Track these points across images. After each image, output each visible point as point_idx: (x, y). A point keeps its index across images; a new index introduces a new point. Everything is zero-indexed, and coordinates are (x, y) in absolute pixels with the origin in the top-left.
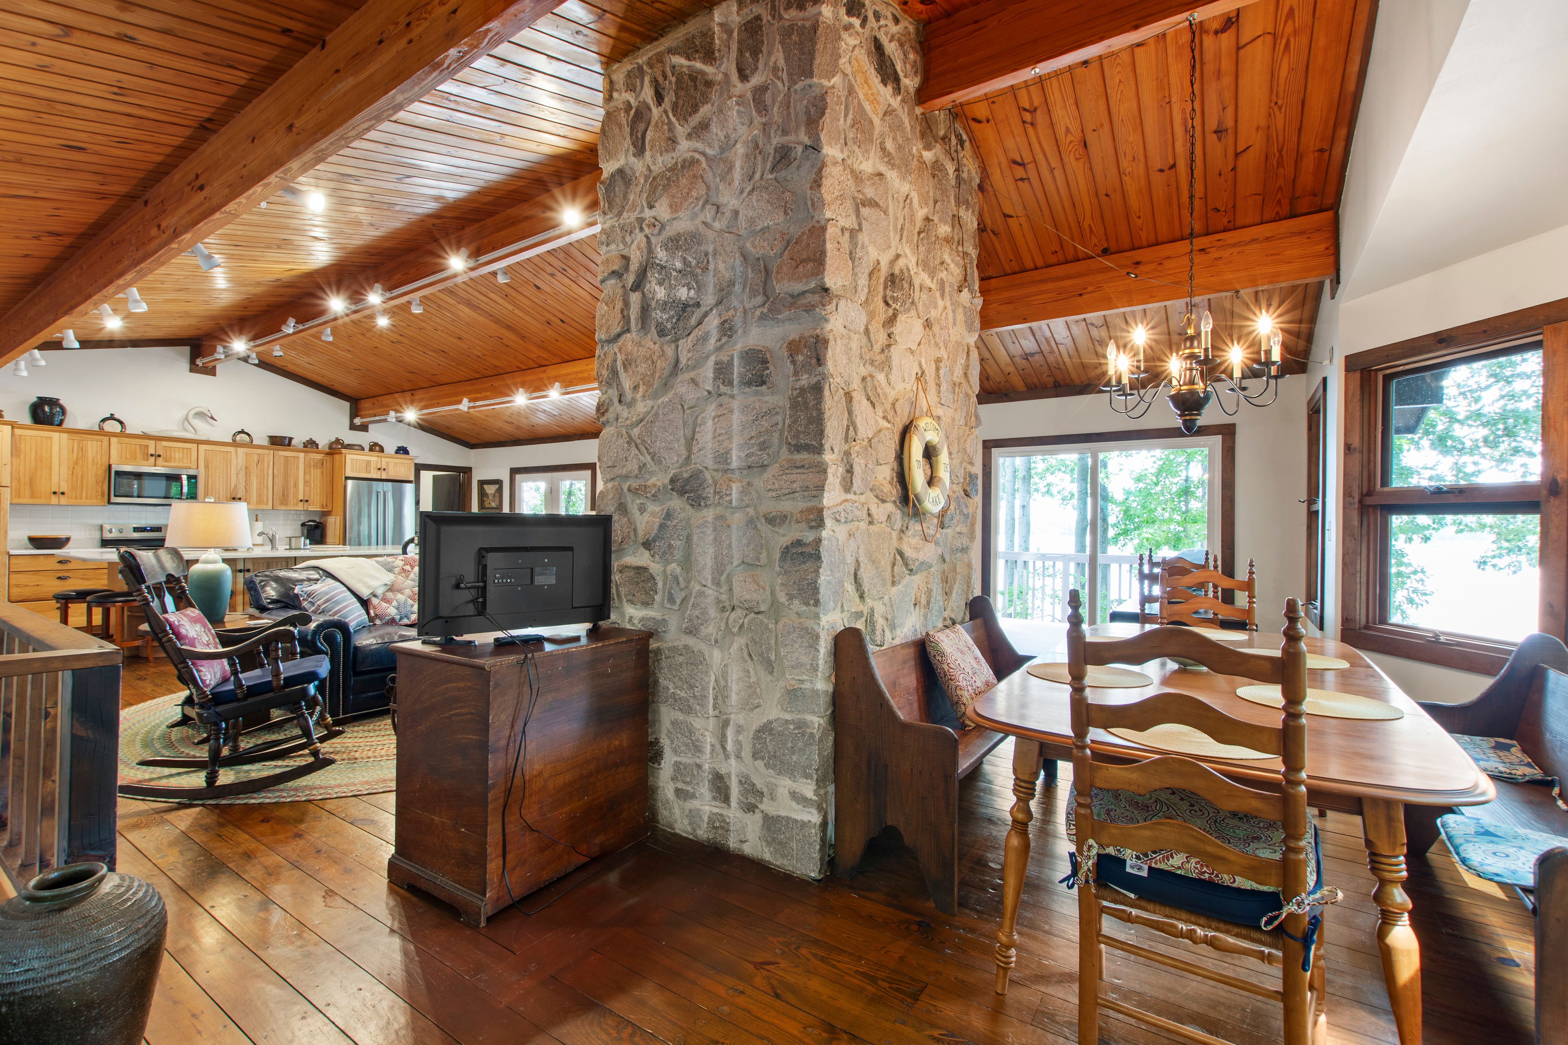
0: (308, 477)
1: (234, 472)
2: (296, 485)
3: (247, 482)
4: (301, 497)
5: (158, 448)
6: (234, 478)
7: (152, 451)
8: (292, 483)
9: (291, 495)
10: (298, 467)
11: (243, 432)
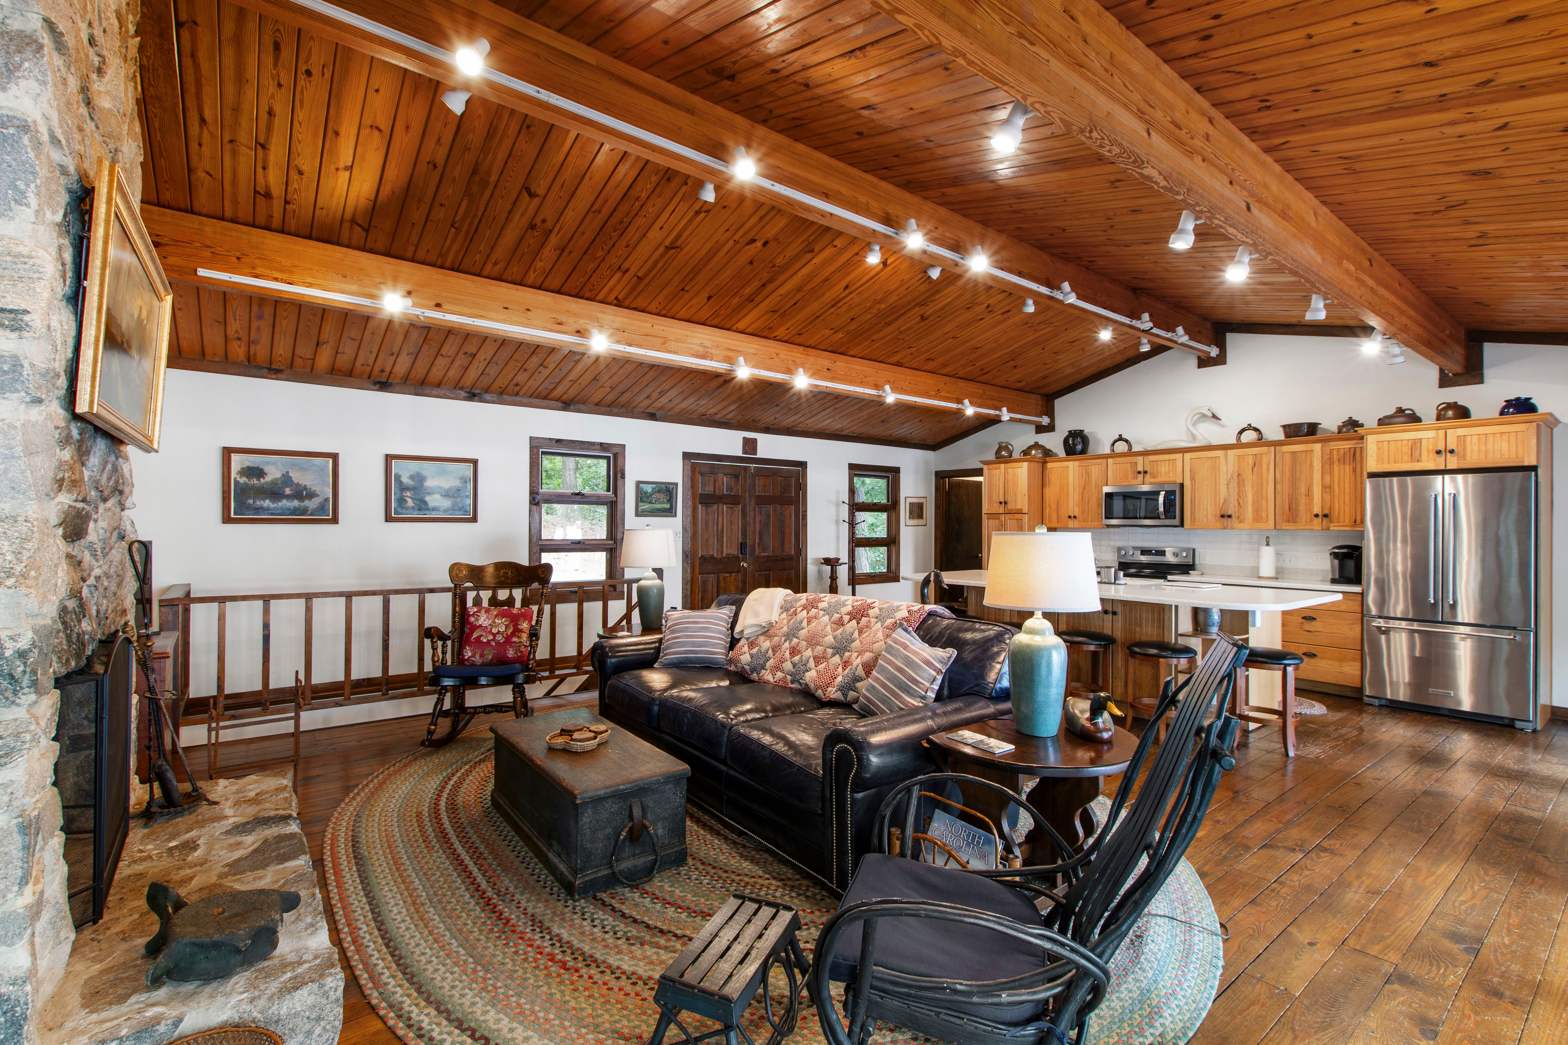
0: (1328, 479)
1: (1223, 481)
2: (1309, 494)
3: (1240, 494)
4: (1317, 510)
5: (1147, 462)
6: (1223, 490)
7: (1140, 468)
8: (1303, 490)
9: (1302, 508)
10: (1311, 466)
11: (1250, 427)
